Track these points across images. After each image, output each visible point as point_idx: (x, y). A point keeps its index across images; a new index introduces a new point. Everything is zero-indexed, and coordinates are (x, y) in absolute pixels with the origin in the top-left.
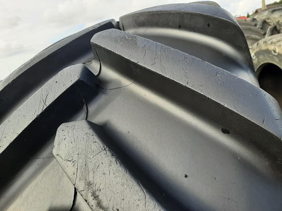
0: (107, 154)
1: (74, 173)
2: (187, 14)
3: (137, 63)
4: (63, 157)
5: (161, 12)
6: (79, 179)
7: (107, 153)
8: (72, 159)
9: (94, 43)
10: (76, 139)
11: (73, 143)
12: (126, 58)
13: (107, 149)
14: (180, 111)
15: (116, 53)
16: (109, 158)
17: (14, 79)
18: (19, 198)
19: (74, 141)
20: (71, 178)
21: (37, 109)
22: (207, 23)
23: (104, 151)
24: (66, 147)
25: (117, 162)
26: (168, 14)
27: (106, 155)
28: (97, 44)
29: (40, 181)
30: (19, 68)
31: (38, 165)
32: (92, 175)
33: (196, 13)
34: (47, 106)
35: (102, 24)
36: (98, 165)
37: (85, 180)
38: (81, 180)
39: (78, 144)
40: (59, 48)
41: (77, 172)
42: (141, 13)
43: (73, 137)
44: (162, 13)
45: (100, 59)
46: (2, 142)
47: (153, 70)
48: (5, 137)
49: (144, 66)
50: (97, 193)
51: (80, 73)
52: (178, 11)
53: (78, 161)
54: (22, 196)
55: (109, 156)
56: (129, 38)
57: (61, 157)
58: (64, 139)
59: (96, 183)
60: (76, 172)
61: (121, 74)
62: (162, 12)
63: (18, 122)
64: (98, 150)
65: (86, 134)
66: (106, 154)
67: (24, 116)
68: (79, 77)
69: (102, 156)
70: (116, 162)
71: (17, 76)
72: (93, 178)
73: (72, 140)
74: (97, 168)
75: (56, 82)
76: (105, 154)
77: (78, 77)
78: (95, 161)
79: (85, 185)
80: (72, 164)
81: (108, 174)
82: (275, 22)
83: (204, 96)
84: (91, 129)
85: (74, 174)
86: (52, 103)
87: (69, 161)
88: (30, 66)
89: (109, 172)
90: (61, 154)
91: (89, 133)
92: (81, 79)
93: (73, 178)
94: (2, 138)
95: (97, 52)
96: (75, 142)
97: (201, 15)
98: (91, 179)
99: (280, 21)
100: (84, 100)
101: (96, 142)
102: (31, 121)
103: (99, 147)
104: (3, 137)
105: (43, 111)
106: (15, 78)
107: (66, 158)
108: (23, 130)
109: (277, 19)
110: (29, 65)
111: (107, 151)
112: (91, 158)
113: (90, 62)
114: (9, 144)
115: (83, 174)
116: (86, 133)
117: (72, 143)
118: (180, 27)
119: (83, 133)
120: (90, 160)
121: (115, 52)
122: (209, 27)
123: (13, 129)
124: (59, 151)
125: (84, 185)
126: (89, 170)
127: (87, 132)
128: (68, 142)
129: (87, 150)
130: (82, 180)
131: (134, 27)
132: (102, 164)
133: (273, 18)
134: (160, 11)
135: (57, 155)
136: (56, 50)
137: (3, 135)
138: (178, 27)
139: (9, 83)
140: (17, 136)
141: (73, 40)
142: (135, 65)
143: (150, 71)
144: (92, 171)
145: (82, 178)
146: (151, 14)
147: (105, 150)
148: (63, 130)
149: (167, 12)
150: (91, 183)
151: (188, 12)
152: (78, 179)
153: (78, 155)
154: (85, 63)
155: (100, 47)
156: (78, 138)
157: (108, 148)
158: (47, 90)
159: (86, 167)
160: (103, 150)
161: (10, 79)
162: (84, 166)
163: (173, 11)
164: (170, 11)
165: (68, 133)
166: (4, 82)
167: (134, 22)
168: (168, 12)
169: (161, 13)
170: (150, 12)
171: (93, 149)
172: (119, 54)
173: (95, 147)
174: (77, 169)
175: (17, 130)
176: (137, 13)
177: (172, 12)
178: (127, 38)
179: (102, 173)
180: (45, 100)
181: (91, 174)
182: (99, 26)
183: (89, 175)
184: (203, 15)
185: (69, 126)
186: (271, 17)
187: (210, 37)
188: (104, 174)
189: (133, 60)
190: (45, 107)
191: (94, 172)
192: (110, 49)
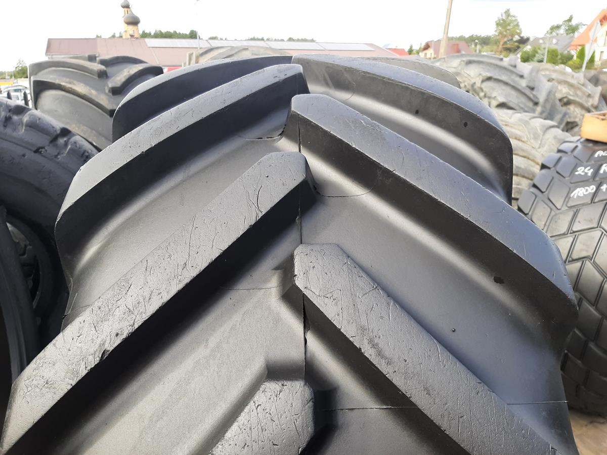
2: (434, 97)
4: (317, 291)
7: (380, 293)
8: (332, 296)
9: (303, 117)
11: (329, 274)
12: (373, 159)
13: (379, 287)
15: (354, 146)
17: (150, 147)
19: (330, 272)
20: (334, 320)
21: (247, 215)
22: (464, 122)
23: (377, 289)
24: (319, 278)
26: (402, 87)
28: (311, 120)
31: (231, 299)
32: (366, 318)
34: (263, 214)
35: (288, 75)
36: (371, 306)
37: (356, 323)
38: (350, 323)
42: (349, 68)
43: (327, 266)
44: (392, 83)
45: (301, 141)
46: (193, 260)
48: (197, 252)
49: (404, 178)
50: (376, 340)
53: (342, 299)
55: (384, 296)
56: (368, 126)
57: (313, 292)
58: (312, 267)
59: (373, 329)
60: (341, 313)
63: (217, 232)
64: (368, 288)
65: (346, 265)
67: (225, 223)
69: (375, 295)
72: (367, 322)
73: (326, 271)
74: (371, 310)
75: (267, 176)
76: (378, 293)
78: (366, 301)
79: (358, 330)
80: (332, 301)
81: (388, 318)
82: (468, 84)
83: (491, 236)
85: (338, 315)
86: (270, 209)
87: (327, 297)
89: (388, 316)
90: (312, 288)
91: (349, 263)
93: (338, 320)
94: (190, 254)
95: (303, 130)
96: (332, 273)
97: (458, 108)
98: (364, 323)
99: (476, 83)
100: (299, 210)
101: (362, 277)
102: (241, 233)
103: (369, 283)
104: (193, 253)
105: (258, 220)
106: (153, 146)
107: (322, 294)
109: (472, 78)
111: (380, 290)
112: (360, 297)
113: (271, 138)
114: (208, 264)
115: (352, 316)
116: (345, 262)
117: (327, 274)
118: (416, 113)
119: (340, 263)
120: (359, 299)
122: (466, 127)
123: (210, 241)
124: (308, 283)
125: (356, 330)
126: (360, 312)
128: (320, 272)
129: (352, 286)
130: (352, 323)
131: (327, 84)
132: (376, 305)
133: (466, 75)
134: (389, 79)
135: (305, 288)
137: (192, 249)
139: (142, 152)
140: (219, 254)
142: (388, 173)
144: (365, 314)
146: (369, 77)
148: (307, 255)
149: (401, 84)
150: (365, 328)
152: (345, 322)
153: (340, 291)
154: (261, 138)
156: (334, 269)
158: (255, 187)
159: (354, 307)
160: (375, 288)
161: (140, 145)
162: (352, 307)
163: (413, 87)
165: (317, 259)
166: (125, 147)
167: (327, 76)
168: (403, 85)
169: (389, 82)
171: (360, 285)
172: (360, 150)
173: (363, 283)
174: (342, 309)
175: (218, 243)
177: (410, 87)
178: (365, 125)
179: (378, 316)
180: (256, 203)
182: (283, 76)
183: (361, 317)
185: (314, 250)
186: (463, 73)
188: (382, 317)
189: (386, 166)
190: (260, 215)
191: (367, 314)
192: (340, 136)
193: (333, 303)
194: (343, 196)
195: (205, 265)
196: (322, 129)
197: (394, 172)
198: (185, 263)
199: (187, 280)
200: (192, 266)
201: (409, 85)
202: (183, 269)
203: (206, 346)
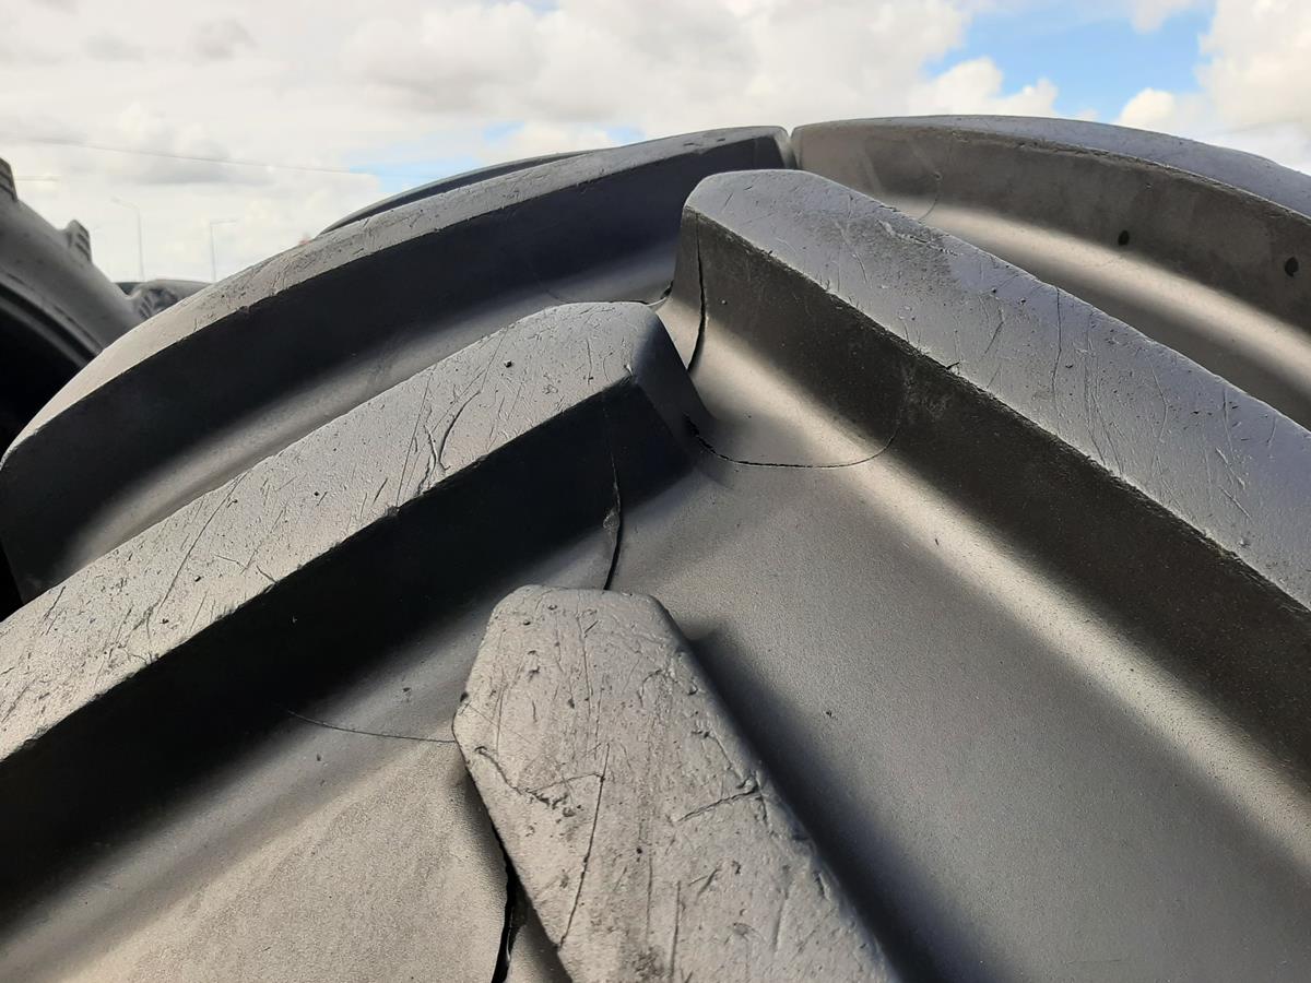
0: (766, 823)
1: (567, 878)
2: (1184, 185)
3: (950, 367)
4: (514, 769)
5: (1041, 147)
6: (588, 919)
7: (765, 817)
8: (566, 796)
9: (706, 219)
10: (596, 688)
11: (581, 706)
12: (889, 328)
13: (768, 793)
14: (1133, 676)
15: (831, 292)
16: (777, 847)
17: (267, 296)
18: (181, 908)
19: (587, 700)
20: (544, 902)
21: (395, 475)
22: (1285, 257)
23: (752, 798)
24: (538, 716)
25: (822, 879)
26: (1078, 164)
27: (762, 822)
28: (725, 226)
29: (310, 850)
30: (301, 250)
31: (319, 759)
32: (672, 919)
33: (1239, 193)
34: (447, 475)
35: (730, 139)
36: (711, 870)
37: (627, 933)
38: (603, 927)
39: (605, 722)
40: (514, 201)
41: (583, 875)
43: (583, 674)
44: (1046, 155)
45: (706, 299)
46: (177, 601)
47: (1043, 424)
48: (199, 578)
49: (988, 391)
51: (637, 346)
52: (1137, 160)
53: (600, 817)
54: (197, 902)
55: (776, 836)
56: (903, 236)
57: (499, 769)
58: (527, 669)
59: (691, 974)
60: (579, 876)
61: (813, 403)
62: (1046, 146)
63: (281, 519)
64: (716, 786)
65: (659, 678)
66: (760, 817)
67: (316, 494)
68: (628, 367)
69: (741, 824)
70: (818, 879)
71: (288, 283)
72: (676, 938)
73: (576, 691)
74: (704, 888)
75: (509, 365)
76: (756, 817)
77: (625, 366)
78: (696, 841)
79: (624, 967)
80: (559, 821)
81: (768, 938)
84: (683, 654)
85: (564, 884)
86: (474, 464)
87: (545, 800)
88: (361, 255)
89: (771, 925)
90: (501, 751)
91: (673, 674)
92: (636, 382)
93: (558, 905)
94: (179, 581)
95: (708, 265)
96: (593, 704)
98: (661, 939)
100: (616, 487)
101: (707, 735)
102: (352, 531)
103: (725, 768)
104: (186, 578)
105: (421, 493)
106: (276, 293)
107: (530, 783)
108: (304, 564)
110: (356, 247)
111: (767, 804)
112: (674, 819)
114: (214, 620)
115: (616, 900)
116: (657, 673)
117: (573, 706)
118: (1123, 241)
119: (637, 668)
120: (667, 831)
121: (824, 287)
122: (1291, 275)
123: (251, 547)
124: (495, 731)
125: (619, 965)
126: (655, 885)
127: (661, 665)
128: (550, 694)
129: (655, 769)
130: (610, 930)
132: (732, 870)
134: (1036, 144)
135: (480, 749)
136: (497, 208)
137: (189, 564)
138: (1117, 237)
139: (242, 308)
140: (261, 591)
141: (586, 182)
142: (934, 377)
143: (1020, 425)
144: (675, 898)
145: (610, 922)
147: (756, 795)
148: (528, 624)
149: (1070, 153)
150: (657, 964)
151: (1195, 180)
152: (583, 919)
153: (602, 779)
155: (737, 246)
156: (607, 688)
157: (772, 788)
158: (457, 394)
159: (638, 860)
160: (746, 790)
161: (246, 290)
162: (629, 857)
163: (1109, 157)
164: (1092, 154)
165: (558, 644)
166: (213, 296)
168: (1080, 155)
169: (1038, 153)
170: (979, 135)
171: (688, 771)
172: (847, 301)
173: (705, 762)
174: (586, 860)
175: (268, 557)
176: (900, 126)
177: (1102, 158)
178: (893, 233)
179: (729, 920)
180: (440, 441)
181: (664, 915)
182: (712, 143)
183: (652, 912)
184: (1277, 213)
185: (560, 608)
187: (1281, 324)
188: (742, 931)
189: (925, 350)
190: (436, 478)
191: (682, 903)
192: (798, 265)
193: (561, 828)
194: (793, 463)
195: (205, 621)
196: (750, 247)
197: (954, 370)
198: (151, 609)
199: (133, 666)
200: (165, 622)
201: (1098, 154)
202: (136, 628)
203: (192, 910)
